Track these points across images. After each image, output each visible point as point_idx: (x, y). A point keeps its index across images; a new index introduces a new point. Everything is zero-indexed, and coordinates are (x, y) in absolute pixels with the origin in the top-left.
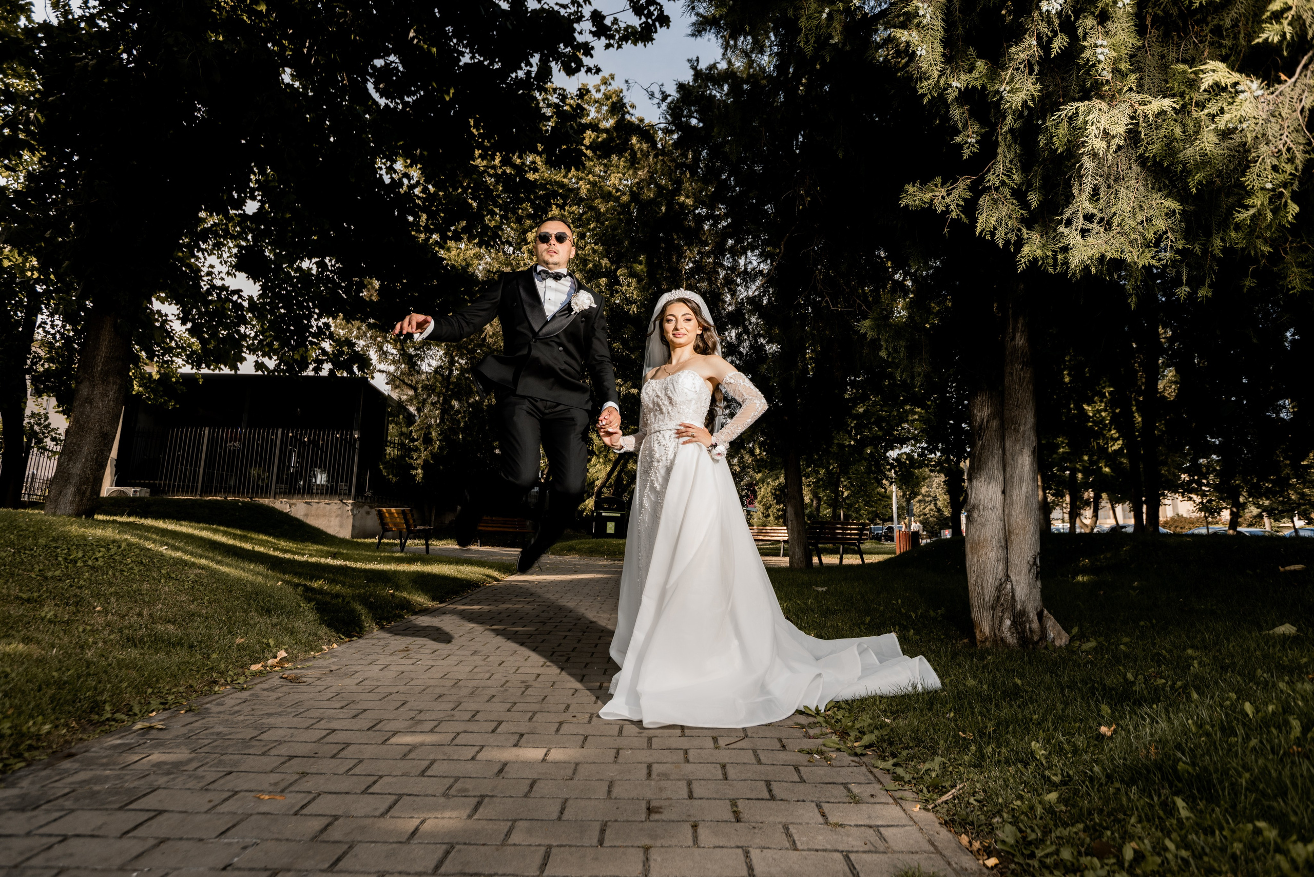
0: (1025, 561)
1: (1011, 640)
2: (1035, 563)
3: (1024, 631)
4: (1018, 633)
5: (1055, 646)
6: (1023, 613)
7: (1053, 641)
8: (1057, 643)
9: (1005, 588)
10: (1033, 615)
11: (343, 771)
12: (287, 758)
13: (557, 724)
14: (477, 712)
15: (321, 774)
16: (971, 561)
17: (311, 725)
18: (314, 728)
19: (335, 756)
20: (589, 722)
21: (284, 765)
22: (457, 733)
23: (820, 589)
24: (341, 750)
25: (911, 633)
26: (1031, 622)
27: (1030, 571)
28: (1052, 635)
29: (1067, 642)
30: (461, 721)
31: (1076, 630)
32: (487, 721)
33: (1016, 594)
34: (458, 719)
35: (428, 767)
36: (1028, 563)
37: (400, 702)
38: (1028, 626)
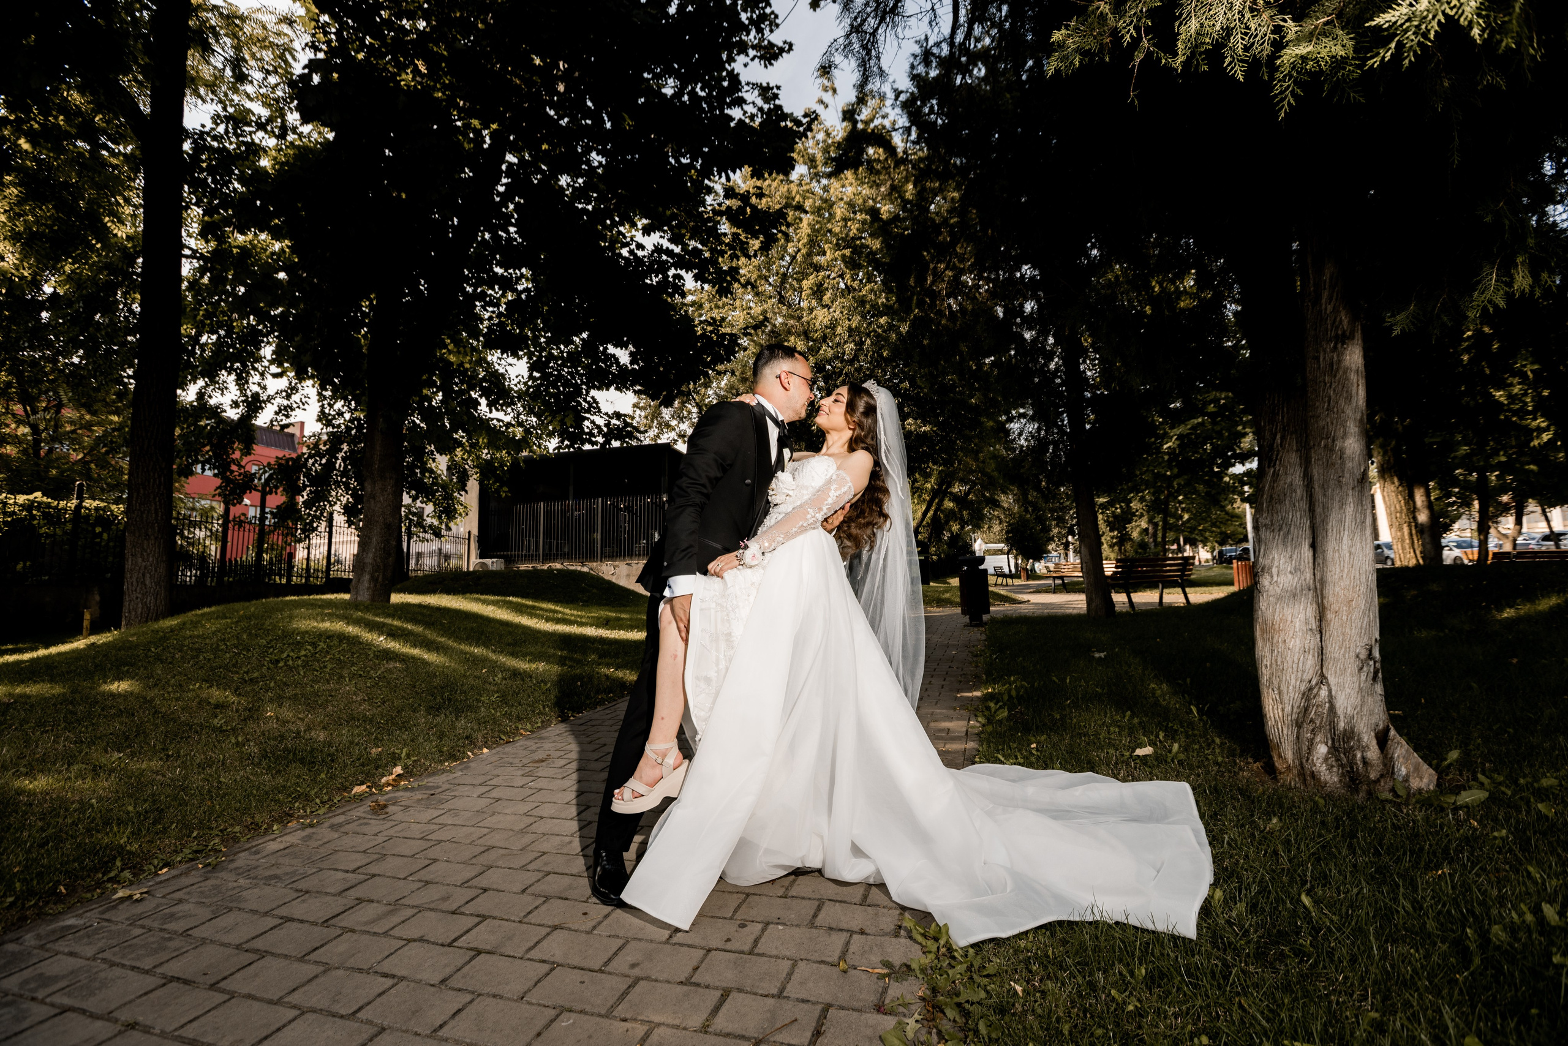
0: (1352, 654)
1: (1329, 776)
2: (1370, 656)
3: (1352, 763)
4: (1342, 766)
5: (1408, 789)
6: (1350, 734)
7: (1406, 779)
8: (1415, 784)
9: (1317, 695)
10: (1368, 738)
11: (177, 1025)
12: (164, 981)
13: (548, 930)
14: (485, 890)
15: (147, 1030)
16: (1263, 650)
17: (279, 907)
18: (275, 912)
19: (218, 982)
20: (594, 928)
21: (139, 1000)
22: (409, 941)
23: (1097, 655)
24: (239, 970)
25: (1176, 746)
26: (1364, 749)
27: (1361, 668)
28: (1404, 771)
29: (1431, 788)
30: (443, 912)
31: (1454, 755)
32: (472, 915)
33: (1337, 706)
34: (445, 906)
35: (279, 1029)
36: (1357, 656)
37: (427, 862)
38: (1359, 755)
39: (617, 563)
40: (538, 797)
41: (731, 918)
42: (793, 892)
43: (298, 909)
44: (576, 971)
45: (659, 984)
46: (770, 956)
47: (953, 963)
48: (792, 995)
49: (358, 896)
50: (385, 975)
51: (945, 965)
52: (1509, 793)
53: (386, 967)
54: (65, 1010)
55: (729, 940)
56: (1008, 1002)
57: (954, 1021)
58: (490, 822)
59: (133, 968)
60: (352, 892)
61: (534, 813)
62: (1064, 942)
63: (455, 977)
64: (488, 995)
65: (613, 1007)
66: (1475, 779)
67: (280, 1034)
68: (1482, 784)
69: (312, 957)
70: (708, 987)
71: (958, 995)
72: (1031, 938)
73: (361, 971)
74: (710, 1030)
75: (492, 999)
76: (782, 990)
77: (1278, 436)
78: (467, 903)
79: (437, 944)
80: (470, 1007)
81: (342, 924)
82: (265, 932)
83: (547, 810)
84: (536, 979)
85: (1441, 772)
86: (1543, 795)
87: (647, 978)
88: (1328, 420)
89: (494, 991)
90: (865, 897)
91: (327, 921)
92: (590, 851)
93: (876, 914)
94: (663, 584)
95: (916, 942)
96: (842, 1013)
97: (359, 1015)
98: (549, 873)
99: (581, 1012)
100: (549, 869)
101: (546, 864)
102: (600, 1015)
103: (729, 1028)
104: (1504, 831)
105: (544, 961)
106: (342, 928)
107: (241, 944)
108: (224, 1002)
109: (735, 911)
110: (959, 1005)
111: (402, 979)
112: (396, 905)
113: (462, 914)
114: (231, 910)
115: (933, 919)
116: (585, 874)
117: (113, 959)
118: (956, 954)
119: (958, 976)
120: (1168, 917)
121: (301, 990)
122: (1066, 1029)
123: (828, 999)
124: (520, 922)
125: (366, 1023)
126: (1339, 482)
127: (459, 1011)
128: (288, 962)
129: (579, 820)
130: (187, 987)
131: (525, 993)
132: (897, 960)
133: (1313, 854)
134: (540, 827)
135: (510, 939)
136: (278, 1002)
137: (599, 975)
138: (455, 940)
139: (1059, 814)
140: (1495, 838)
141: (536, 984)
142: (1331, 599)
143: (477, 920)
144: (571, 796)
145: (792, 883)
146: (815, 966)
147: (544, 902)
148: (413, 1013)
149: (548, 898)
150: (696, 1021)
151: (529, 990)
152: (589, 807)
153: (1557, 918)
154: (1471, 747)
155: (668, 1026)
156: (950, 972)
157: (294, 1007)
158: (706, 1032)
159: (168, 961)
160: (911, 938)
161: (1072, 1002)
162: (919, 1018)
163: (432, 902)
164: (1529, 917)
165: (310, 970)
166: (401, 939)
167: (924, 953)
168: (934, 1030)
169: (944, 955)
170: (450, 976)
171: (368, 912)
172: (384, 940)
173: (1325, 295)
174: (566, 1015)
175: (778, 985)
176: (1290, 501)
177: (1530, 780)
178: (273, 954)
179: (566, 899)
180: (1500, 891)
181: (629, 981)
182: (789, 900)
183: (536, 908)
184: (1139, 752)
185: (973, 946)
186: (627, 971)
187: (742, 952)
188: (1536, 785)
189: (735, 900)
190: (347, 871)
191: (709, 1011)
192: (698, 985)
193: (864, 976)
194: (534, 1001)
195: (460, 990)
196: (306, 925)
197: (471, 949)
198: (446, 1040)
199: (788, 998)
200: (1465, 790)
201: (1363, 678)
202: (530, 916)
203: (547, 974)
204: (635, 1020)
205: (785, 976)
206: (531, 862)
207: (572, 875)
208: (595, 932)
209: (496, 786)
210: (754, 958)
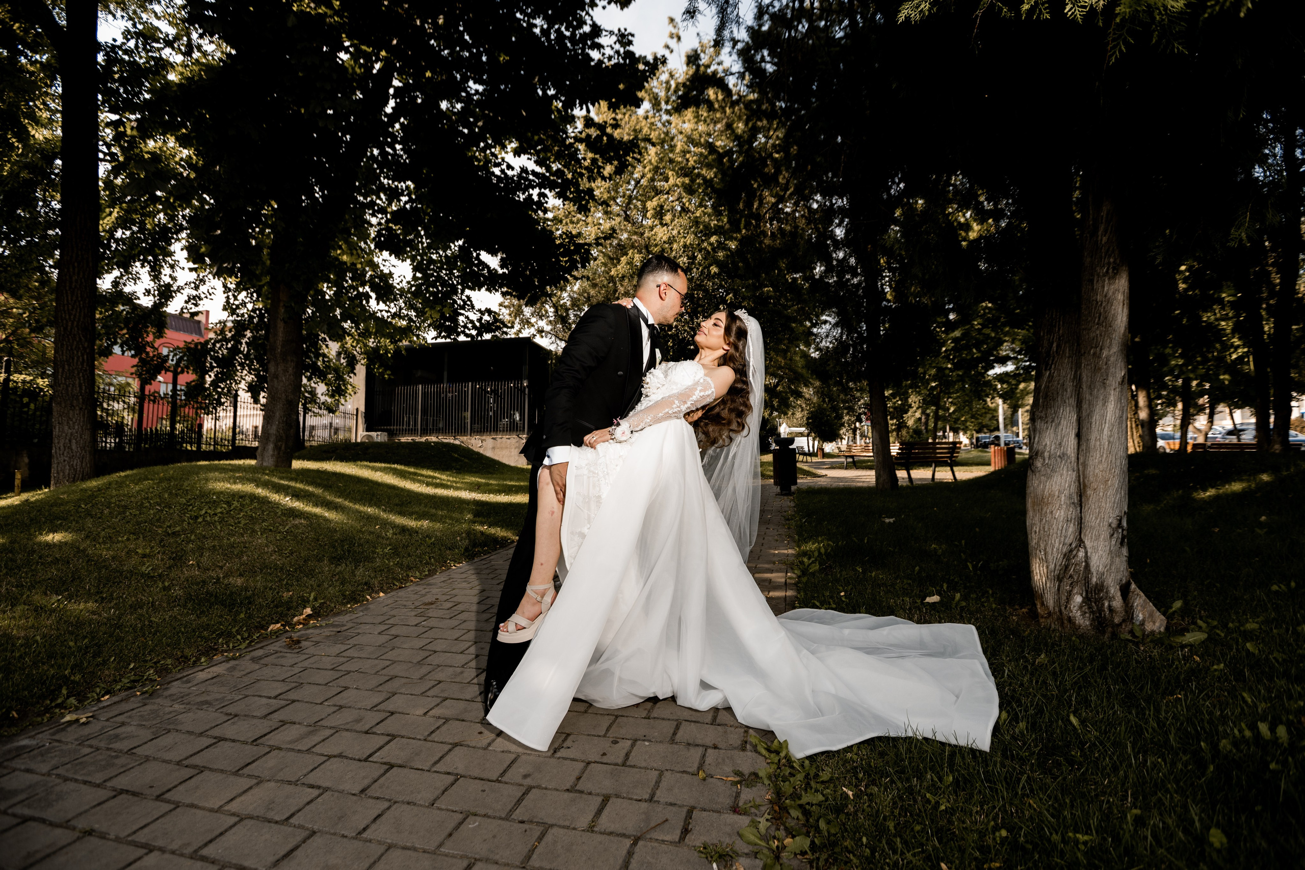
0: (1106, 523)
1: (1082, 620)
2: (1119, 525)
3: (1101, 610)
4: (1092, 612)
5: (1144, 631)
6: (1100, 587)
7: (1142, 623)
8: (1149, 627)
9: (1076, 555)
10: (1114, 590)
11: (129, 831)
12: (114, 793)
13: (450, 746)
14: (392, 713)
15: (103, 836)
16: (1033, 519)
17: (211, 728)
18: (208, 733)
19: (163, 794)
20: (489, 744)
21: (94, 810)
22: (330, 757)
23: (887, 520)
24: (181, 783)
25: (958, 596)
26: (1111, 599)
27: (1112, 535)
28: (1141, 617)
29: (1162, 629)
30: (357, 732)
31: (1178, 604)
32: (382, 734)
33: (1092, 564)
34: (358, 727)
35: (221, 834)
36: (1110, 525)
37: (340, 689)
38: (1106, 604)
39: (484, 437)
40: (431, 634)
41: (605, 736)
42: (655, 714)
43: (229, 730)
44: (477, 781)
45: (549, 792)
46: (640, 768)
47: (793, 771)
48: (662, 800)
49: (281, 718)
50: (312, 786)
51: (787, 774)
52: (1223, 635)
53: (311, 780)
54: (25, 820)
55: (604, 754)
56: (842, 804)
57: (798, 819)
58: (391, 655)
59: (85, 782)
60: (275, 715)
61: (428, 647)
62: (883, 754)
63: (373, 787)
64: (403, 802)
65: (512, 811)
66: (1195, 623)
67: (223, 838)
68: (1200, 627)
69: (246, 771)
70: (590, 794)
71: (800, 799)
72: (855, 751)
73: (289, 783)
74: (595, 829)
75: (406, 806)
76: (653, 795)
77: (1055, 345)
78: (378, 724)
79: (355, 759)
80: (388, 812)
81: (271, 743)
82: (202, 750)
83: (439, 646)
84: (443, 788)
85: (1169, 618)
86: (1248, 636)
87: (538, 787)
88: (1098, 332)
89: (407, 799)
90: (715, 718)
91: (256, 740)
92: (481, 680)
93: (725, 732)
94: (543, 455)
95: (761, 754)
96: (705, 814)
97: (292, 821)
98: (446, 699)
99: (485, 816)
100: (446, 695)
101: (443, 691)
102: (501, 818)
103: (612, 828)
104: (1222, 665)
105: (449, 773)
106: (270, 746)
107: (181, 761)
108: (171, 811)
109: (608, 730)
110: (801, 806)
111: (326, 789)
112: (316, 726)
113: (374, 733)
114: (169, 731)
115: (775, 737)
116: (478, 700)
117: (66, 774)
118: (795, 764)
119: (798, 783)
120: (968, 734)
121: (238, 800)
122: (891, 825)
123: (692, 802)
124: (425, 740)
125: (299, 827)
126: (1104, 383)
127: (379, 816)
128: (224, 776)
130: (136, 799)
131: (435, 800)
132: (746, 770)
133: (1076, 683)
134: (435, 660)
135: (417, 754)
136: (219, 810)
137: (497, 784)
138: (370, 756)
139: (871, 650)
140: (1216, 670)
142: (1091, 479)
143: (388, 738)
145: (652, 708)
146: (678, 775)
147: (444, 723)
148: (340, 818)
149: (447, 720)
150: (584, 821)
151: (438, 798)
153: (1269, 733)
154: (1189, 598)
155: (560, 826)
156: (792, 779)
157: (233, 814)
158: (593, 831)
159: (116, 776)
160: (756, 751)
161: (894, 803)
162: (769, 817)
163: (347, 723)
164: (1248, 733)
165: (245, 783)
166: (323, 755)
167: (768, 763)
168: (782, 827)
169: (785, 765)
170: (369, 787)
171: (292, 733)
172: (308, 756)
173: (1102, 228)
174: (471, 818)
175: (649, 791)
176: (1062, 398)
177: (1237, 624)
178: (210, 769)
179: (463, 720)
180: (1222, 712)
181: (523, 789)
182: (652, 721)
183: (438, 728)
184: (930, 600)
186: (519, 779)
187: (616, 764)
188: (1242, 628)
189: (606, 722)
190: (270, 698)
191: (593, 813)
192: (582, 792)
193: (719, 783)
194: (443, 807)
195: (378, 798)
196: (238, 744)
197: (385, 763)
198: (370, 841)
199: (658, 802)
200: (1188, 632)
201: (1113, 543)
202: (433, 735)
203: (452, 784)
204: (531, 822)
205: (653, 783)
206: (430, 689)
207: (466, 700)
208: (490, 748)
209: (393, 625)
210: (627, 769)
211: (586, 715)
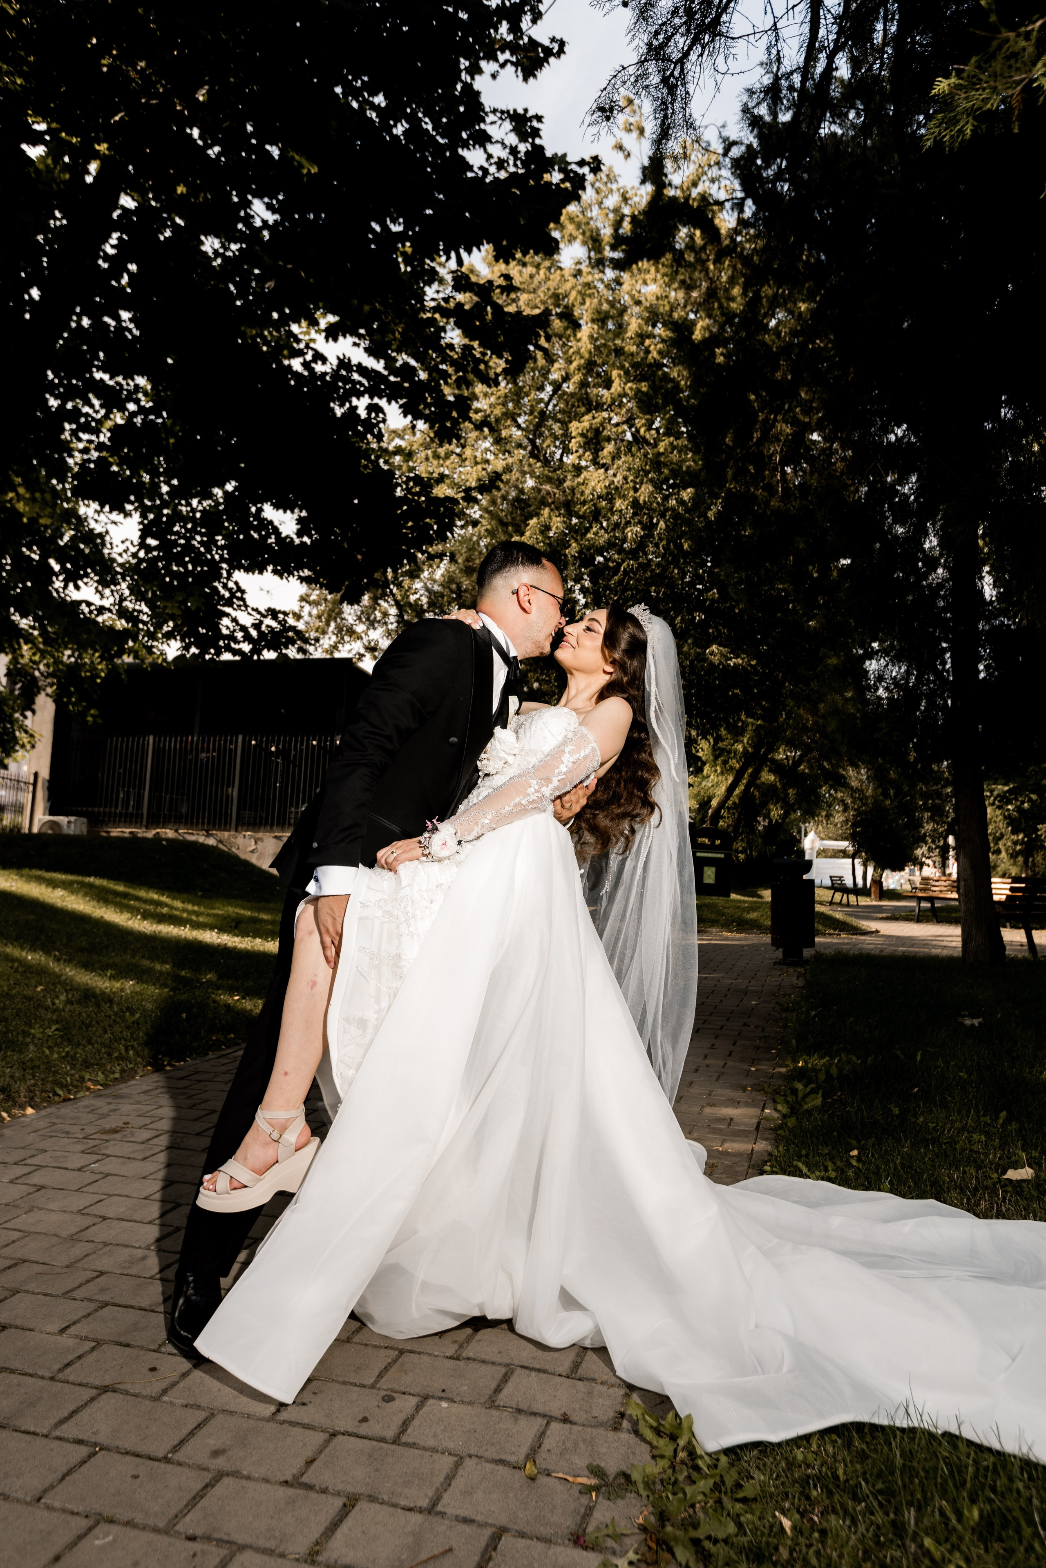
13: (94, 1392)
20: (165, 1391)
23: (968, 1022)
39: (260, 835)
40: (103, 1186)
41: (373, 1386)
42: (469, 1352)
44: (128, 1458)
45: (252, 1484)
46: (424, 1448)
47: (695, 1475)
48: (451, 1511)
51: (681, 1478)
55: (365, 1420)
56: (768, 1544)
57: (687, 1565)
58: (24, 1221)
62: (863, 1456)
65: (178, 1517)
70: (324, 1491)
71: (696, 1526)
72: (814, 1447)
74: (320, 1558)
76: (435, 1502)
83: (114, 1208)
84: (64, 1469)
87: (236, 1474)
90: (576, 1365)
92: (171, 1274)
93: (590, 1393)
94: (308, 875)
95: (644, 1440)
96: (522, 1543)
98: (105, 1304)
99: (129, 1524)
100: (106, 1298)
101: (103, 1290)
102: (156, 1530)
105: (80, 1442)
109: (380, 1376)
110: (696, 1543)
115: (672, 1407)
116: (161, 1309)
118: (700, 1463)
119: (700, 1497)
123: (503, 1520)
124: (52, 1379)
129: (162, 1225)
131: (45, 1491)
132: (612, 1466)
134: (101, 1233)
135: (32, 1405)
137: (163, 1465)
139: (876, 1259)
141: (63, 1478)
144: (154, 1187)
145: (469, 1340)
146: (489, 1466)
147: (93, 1349)
149: (99, 1343)
150: (302, 1543)
151: (52, 1487)
152: (178, 1205)
155: (258, 1550)
156: (689, 1490)
158: (313, 1563)
160: (636, 1433)
161: (865, 1552)
162: (635, 1558)
167: (654, 1457)
169: (683, 1462)
174: (104, 1527)
175: (431, 1494)
179: (127, 1345)
181: (207, 1477)
182: (462, 1363)
183: (80, 1357)
184: (1012, 1174)
185: (728, 1451)
186: (203, 1458)
187: (382, 1440)
189: (382, 1358)
191: (322, 1529)
192: (310, 1487)
193: (560, 1487)
194: (57, 1504)
199: (442, 1514)
202: (69, 1370)
203: (83, 1462)
204: (208, 1539)
205: (442, 1479)
206: (80, 1286)
207: (141, 1309)
208: (165, 1398)
209: (40, 1167)
210: (399, 1449)
211: (347, 1346)
